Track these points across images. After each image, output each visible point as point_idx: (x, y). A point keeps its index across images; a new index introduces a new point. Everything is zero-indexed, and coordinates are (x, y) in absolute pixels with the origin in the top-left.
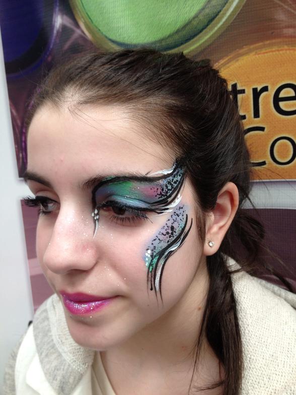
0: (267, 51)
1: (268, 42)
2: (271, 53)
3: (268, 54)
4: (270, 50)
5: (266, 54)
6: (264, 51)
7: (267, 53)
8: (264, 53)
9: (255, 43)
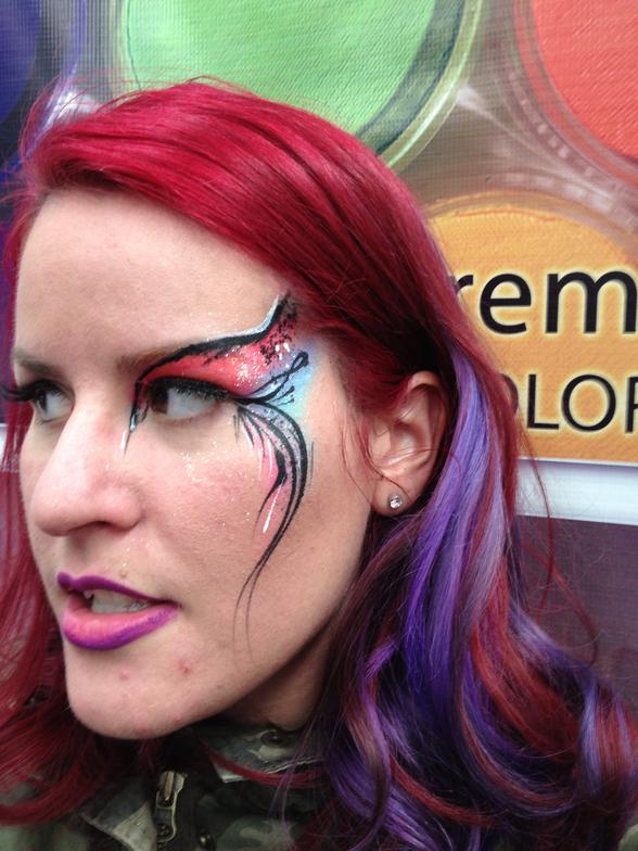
0: (476, 211)
1: (478, 195)
2: (482, 216)
3: (478, 217)
4: (480, 209)
5: (473, 217)
6: (470, 211)
7: (474, 214)
8: (470, 215)
9: (457, 195)
